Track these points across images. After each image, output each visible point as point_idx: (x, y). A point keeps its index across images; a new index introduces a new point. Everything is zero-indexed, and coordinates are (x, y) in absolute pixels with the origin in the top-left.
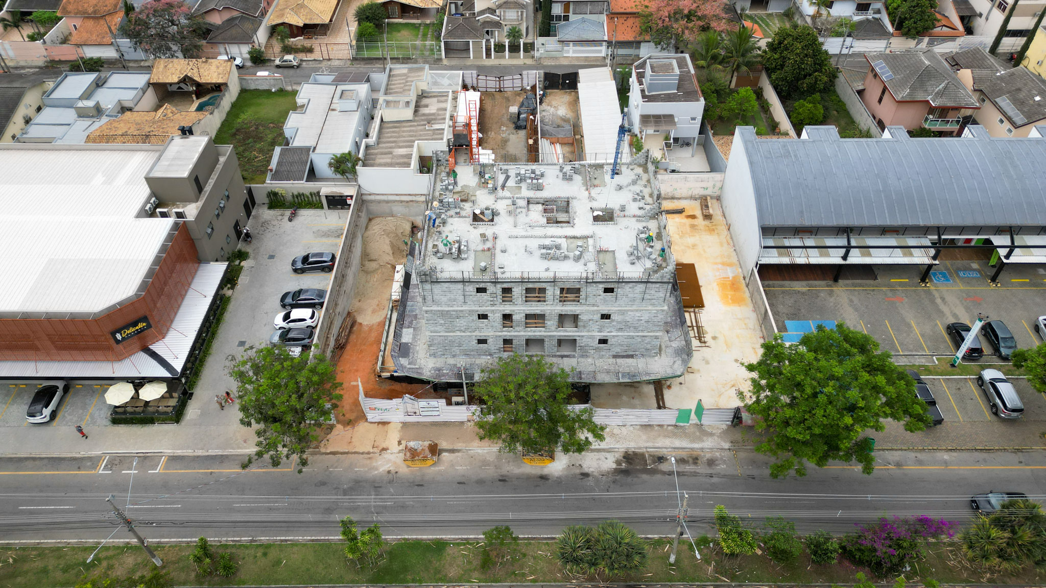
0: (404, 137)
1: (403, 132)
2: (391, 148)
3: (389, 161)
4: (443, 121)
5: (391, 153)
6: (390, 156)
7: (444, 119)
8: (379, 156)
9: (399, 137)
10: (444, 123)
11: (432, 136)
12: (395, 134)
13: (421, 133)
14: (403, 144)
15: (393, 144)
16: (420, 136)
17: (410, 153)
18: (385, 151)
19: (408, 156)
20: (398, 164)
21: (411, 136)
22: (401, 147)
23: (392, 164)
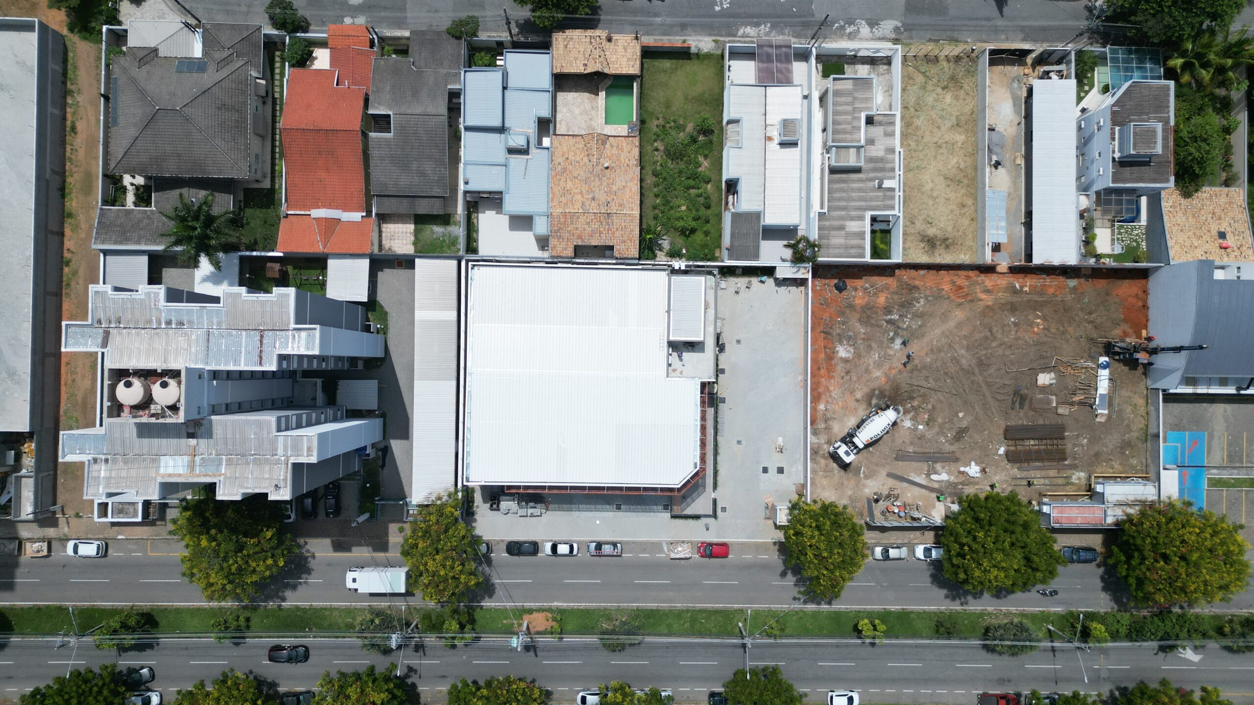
0: (854, 200)
1: (853, 190)
2: (843, 218)
3: (841, 241)
4: (891, 174)
5: (842, 228)
6: (843, 233)
7: (893, 170)
8: (833, 233)
9: (848, 200)
10: (894, 178)
11: (883, 201)
12: (844, 195)
13: (872, 194)
14: (854, 213)
15: (844, 213)
16: (871, 200)
17: (863, 229)
18: (837, 223)
19: (861, 235)
20: (852, 247)
21: (861, 199)
22: (852, 219)
23: (847, 247)
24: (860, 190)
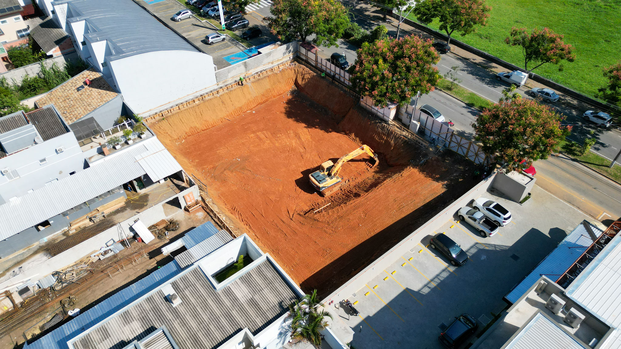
0: (212, 313)
2: (242, 309)
3: (267, 292)
5: (253, 302)
6: (257, 297)
7: (149, 300)
8: (263, 307)
9: (215, 318)
11: (194, 286)
12: (212, 327)
13: (193, 301)
14: (227, 302)
15: (234, 313)
16: (201, 296)
17: (239, 282)
18: (251, 311)
19: (247, 280)
20: (265, 278)
21: (206, 306)
22: (234, 299)
23: (269, 283)
24: (196, 315)
